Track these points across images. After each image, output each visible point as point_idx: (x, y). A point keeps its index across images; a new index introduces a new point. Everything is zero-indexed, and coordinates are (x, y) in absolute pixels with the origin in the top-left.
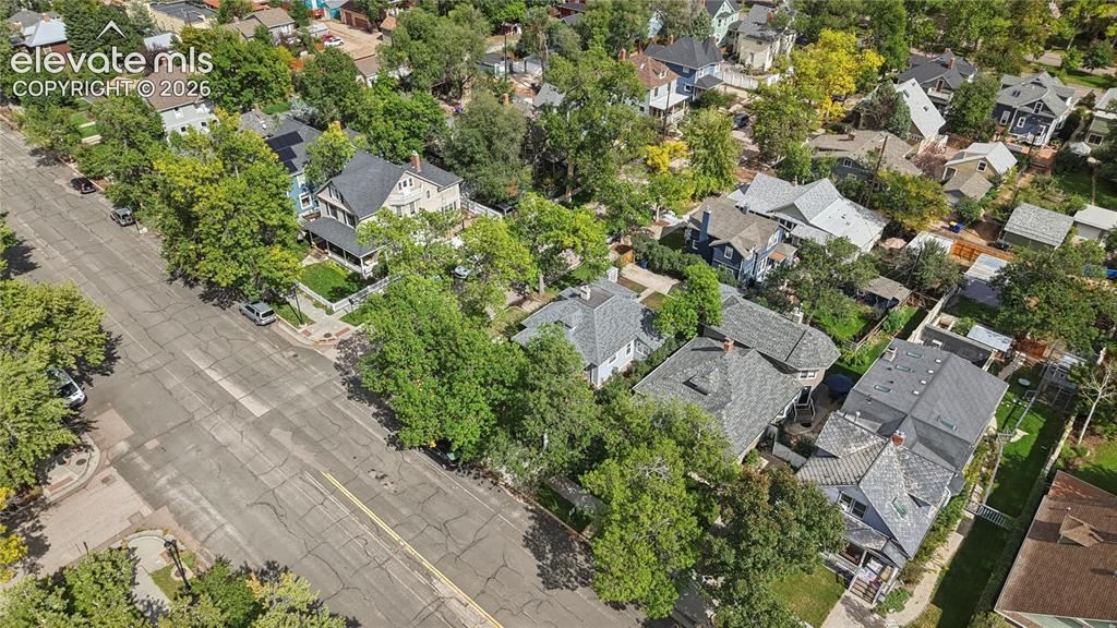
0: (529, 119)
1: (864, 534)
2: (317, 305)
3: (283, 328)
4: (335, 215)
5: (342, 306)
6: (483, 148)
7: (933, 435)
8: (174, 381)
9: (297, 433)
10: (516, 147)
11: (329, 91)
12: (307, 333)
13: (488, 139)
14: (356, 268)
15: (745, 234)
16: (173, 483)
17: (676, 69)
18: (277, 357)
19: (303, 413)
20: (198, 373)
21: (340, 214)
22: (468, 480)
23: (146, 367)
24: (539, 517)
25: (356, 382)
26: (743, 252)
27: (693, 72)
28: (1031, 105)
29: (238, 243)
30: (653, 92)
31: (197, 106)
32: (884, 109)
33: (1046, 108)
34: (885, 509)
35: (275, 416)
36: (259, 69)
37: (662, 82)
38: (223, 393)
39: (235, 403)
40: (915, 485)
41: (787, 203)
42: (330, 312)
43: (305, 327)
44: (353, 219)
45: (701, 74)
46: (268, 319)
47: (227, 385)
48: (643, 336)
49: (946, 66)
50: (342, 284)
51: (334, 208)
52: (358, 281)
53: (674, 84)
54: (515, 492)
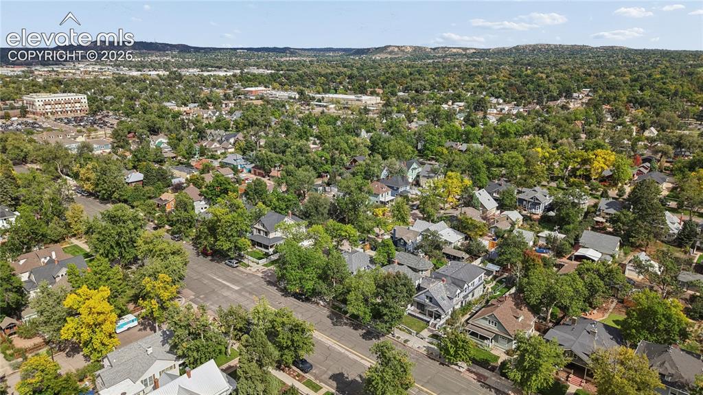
0: (331, 202)
1: (433, 307)
2: (253, 262)
3: (241, 268)
4: (259, 233)
5: (264, 261)
6: (314, 211)
7: (457, 281)
8: (206, 282)
9: (250, 293)
10: (326, 211)
11: (256, 193)
12: (250, 270)
13: (316, 208)
14: (267, 251)
15: (408, 235)
16: (212, 305)
17: (392, 188)
18: (241, 276)
19: (252, 289)
20: (214, 279)
21: (262, 232)
22: (308, 304)
23: (195, 278)
24: (332, 312)
25: (269, 281)
26: (407, 241)
27: (398, 189)
28: (532, 198)
29: (232, 235)
30: (381, 195)
31: (201, 201)
32: (469, 199)
33: (537, 199)
34: (438, 298)
35: (243, 289)
36: (228, 187)
37: (385, 192)
38: (223, 284)
39: (228, 286)
40: (448, 293)
41: (426, 228)
42: (258, 264)
43: (249, 268)
44: (267, 233)
45: (401, 190)
46: (237, 265)
47: (224, 282)
48: (370, 265)
49: (500, 185)
50: (262, 256)
51: (259, 230)
52: (267, 255)
53: (390, 193)
54: (324, 307)
